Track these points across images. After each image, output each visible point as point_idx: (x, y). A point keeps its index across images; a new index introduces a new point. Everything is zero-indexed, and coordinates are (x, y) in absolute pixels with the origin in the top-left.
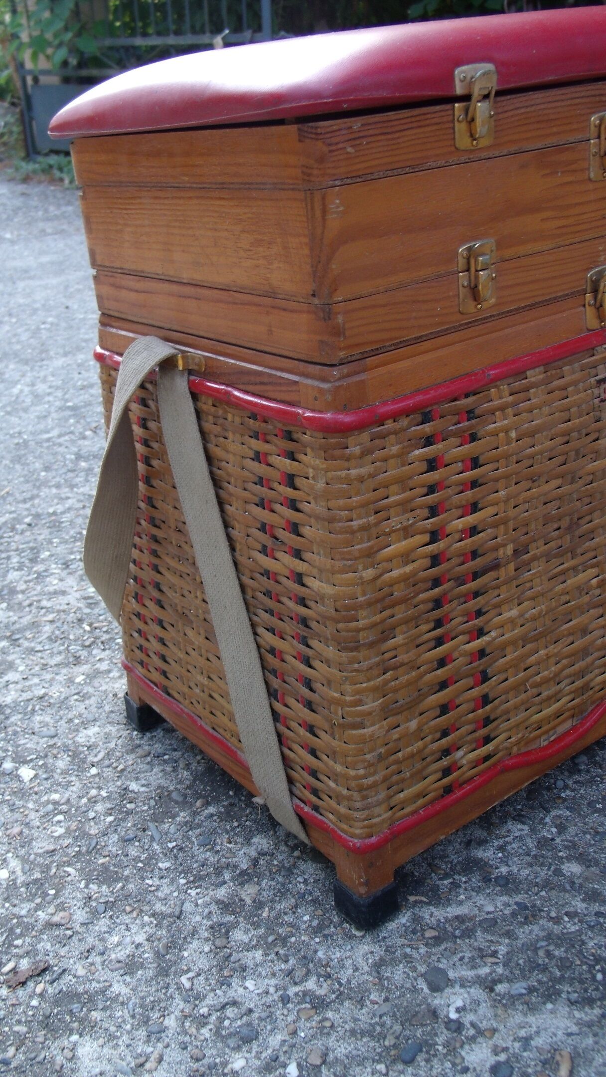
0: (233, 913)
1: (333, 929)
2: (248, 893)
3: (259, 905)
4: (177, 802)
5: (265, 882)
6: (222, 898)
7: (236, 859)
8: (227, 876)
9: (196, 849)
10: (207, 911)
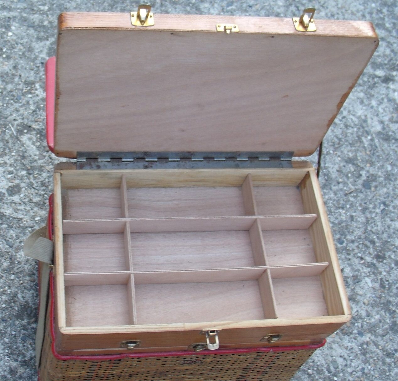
0: (11, 375)
2: (21, 370)
3: (21, 377)
4: (27, 314)
5: (28, 369)
6: (12, 367)
7: (27, 353)
8: (20, 359)
9: (19, 340)
10: (5, 369)
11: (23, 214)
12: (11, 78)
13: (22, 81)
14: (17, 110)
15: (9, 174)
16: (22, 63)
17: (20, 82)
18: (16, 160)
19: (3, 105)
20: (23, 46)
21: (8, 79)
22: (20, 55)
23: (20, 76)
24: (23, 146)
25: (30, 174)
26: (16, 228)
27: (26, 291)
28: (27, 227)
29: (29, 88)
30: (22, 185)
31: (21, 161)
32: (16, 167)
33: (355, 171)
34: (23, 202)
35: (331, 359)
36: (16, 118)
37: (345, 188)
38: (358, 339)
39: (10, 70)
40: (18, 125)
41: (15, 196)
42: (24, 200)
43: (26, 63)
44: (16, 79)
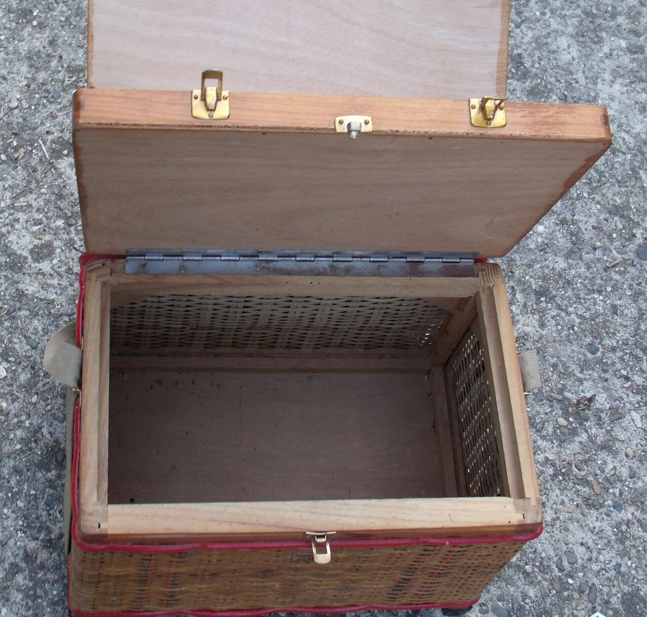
0: (27, 563)
1: (60, 609)
2: (43, 555)
3: (42, 567)
4: (57, 461)
5: (55, 554)
6: (28, 549)
7: (54, 527)
8: (42, 536)
9: (42, 505)
10: (17, 552)
11: (56, 293)
12: (45, 61)
13: (63, 67)
14: (53, 117)
15: (35, 224)
16: (64, 35)
17: (60, 69)
18: (47, 202)
19: (30, 108)
20: (67, 6)
21: (39, 63)
22: (61, 21)
23: (61, 57)
24: (61, 177)
25: (71, 225)
26: (42, 317)
27: (56, 422)
28: (61, 315)
29: (74, 79)
30: (57, 243)
31: (56, 203)
32: (46, 213)
33: (624, 228)
34: (56, 272)
35: (564, 548)
36: (51, 130)
37: (605, 258)
38: (613, 515)
39: (44, 47)
40: (53, 142)
41: (43, 262)
42: (60, 270)
43: (71, 35)
44: (54, 63)
